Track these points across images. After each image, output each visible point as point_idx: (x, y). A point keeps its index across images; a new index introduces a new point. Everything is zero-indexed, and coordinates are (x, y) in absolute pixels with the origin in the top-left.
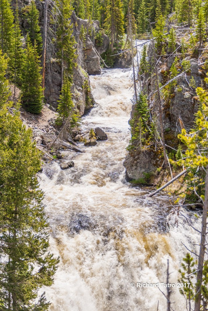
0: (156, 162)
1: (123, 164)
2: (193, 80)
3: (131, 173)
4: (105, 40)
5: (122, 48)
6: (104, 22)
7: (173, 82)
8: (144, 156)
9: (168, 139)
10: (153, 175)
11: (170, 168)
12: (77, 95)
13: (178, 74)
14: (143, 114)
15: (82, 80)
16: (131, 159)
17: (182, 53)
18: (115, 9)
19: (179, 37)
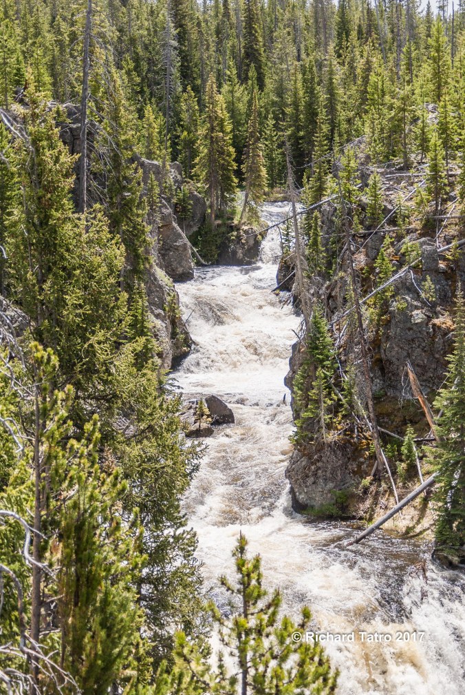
0: (359, 466)
1: (286, 473)
2: (428, 283)
3: (303, 493)
4: (195, 204)
5: (236, 222)
6: (194, 166)
7: (384, 291)
8: (332, 453)
9: (381, 414)
10: (353, 496)
11: (391, 478)
12: (155, 327)
13: (395, 272)
14: (323, 360)
15: (163, 294)
16: (304, 462)
17: (399, 225)
18: (217, 137)
19: (387, 193)
